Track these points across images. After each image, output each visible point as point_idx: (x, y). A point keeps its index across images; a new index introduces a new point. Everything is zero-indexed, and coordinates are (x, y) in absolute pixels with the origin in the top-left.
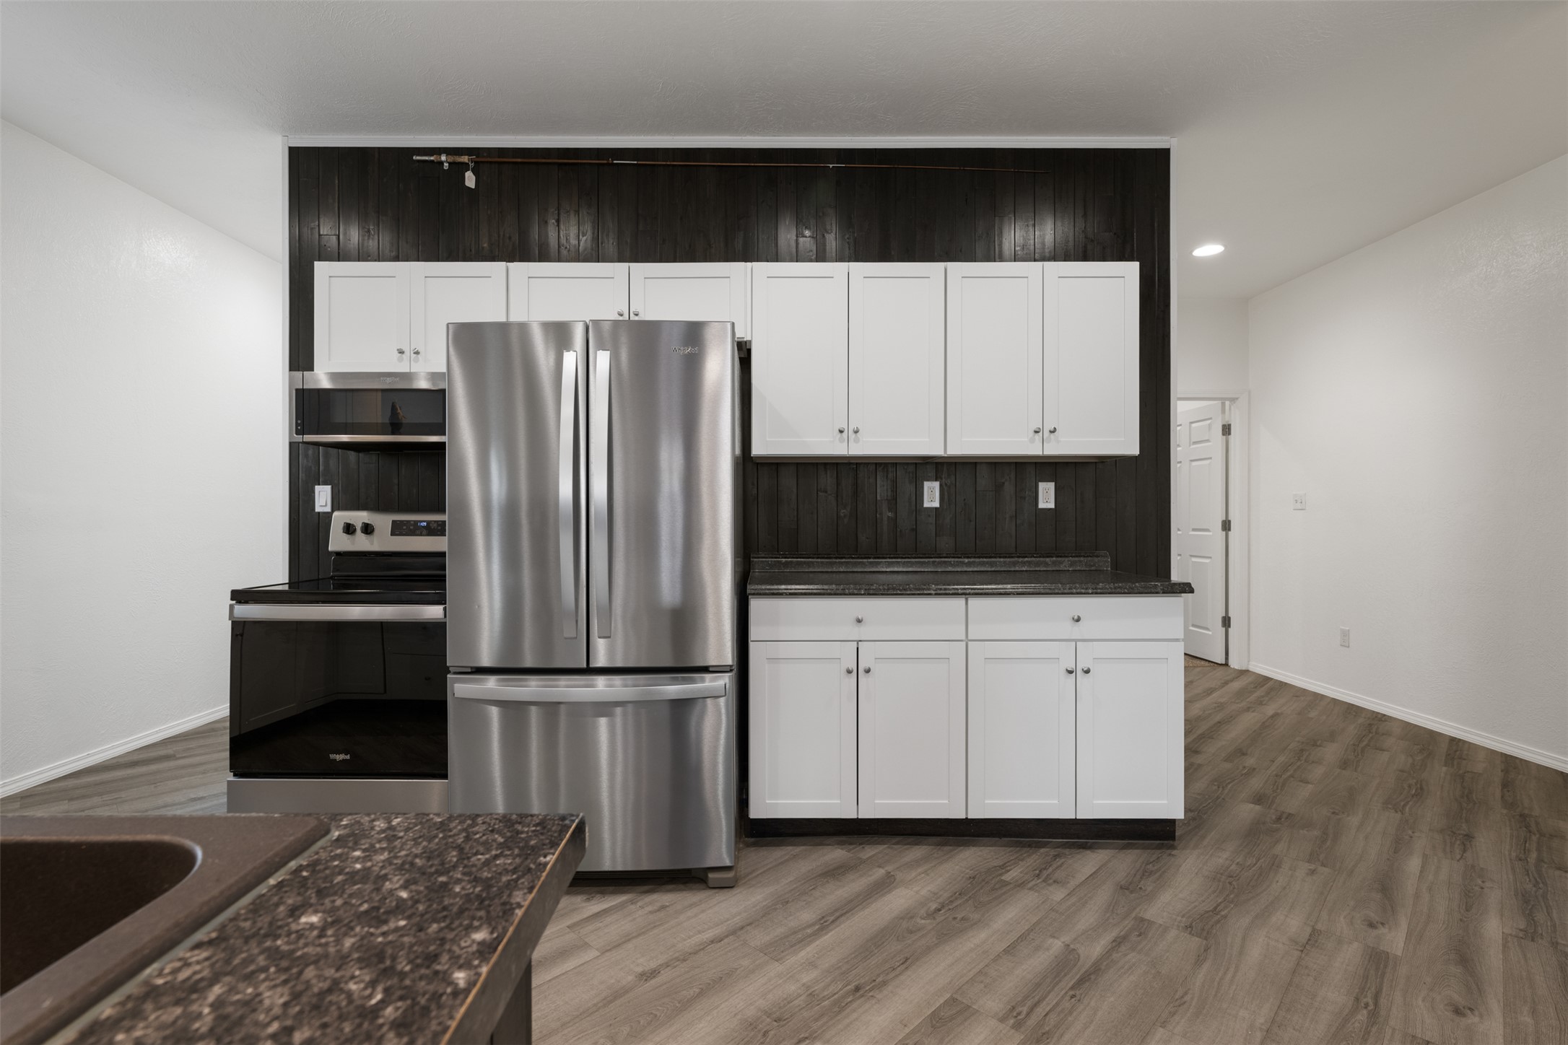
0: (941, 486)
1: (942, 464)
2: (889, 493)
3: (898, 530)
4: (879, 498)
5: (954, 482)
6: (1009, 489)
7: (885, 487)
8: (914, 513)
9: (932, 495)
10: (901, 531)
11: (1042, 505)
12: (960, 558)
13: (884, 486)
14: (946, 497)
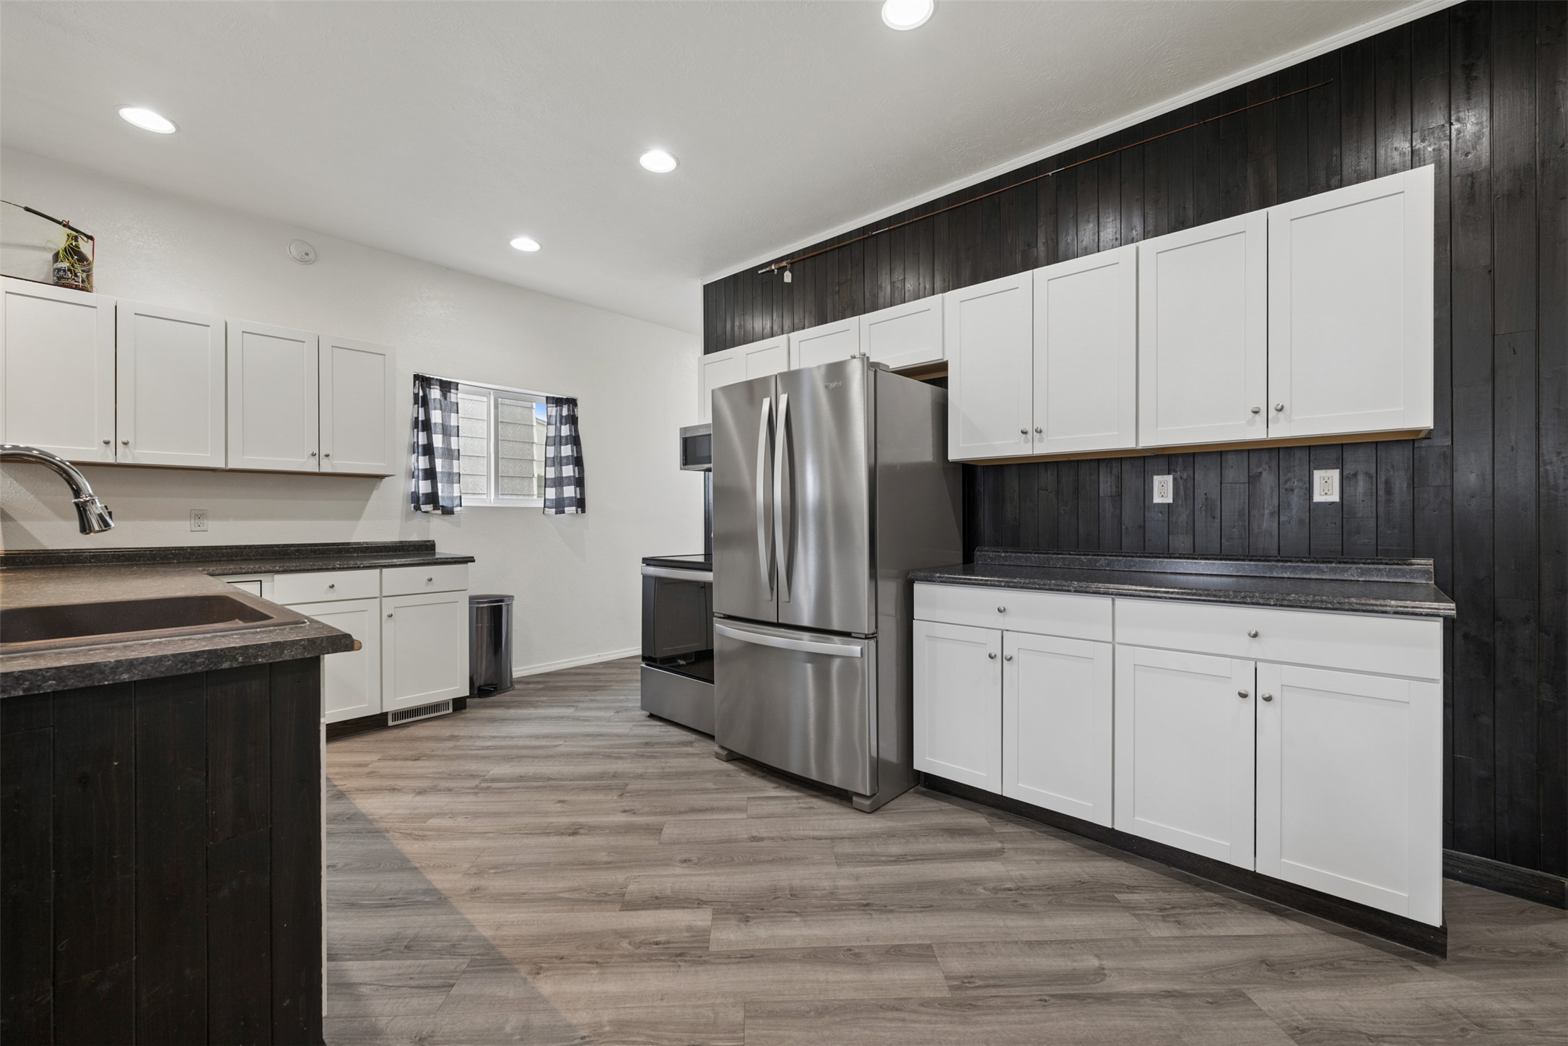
0: (1175, 479)
1: (1177, 456)
2: (1114, 489)
3: (1123, 527)
4: (1101, 494)
5: (1192, 475)
6: (1268, 479)
7: (1109, 483)
8: (1143, 509)
9: (1163, 489)
10: (1127, 528)
11: (1318, 497)
12: (1197, 559)
13: (1107, 482)
14: (1182, 492)
